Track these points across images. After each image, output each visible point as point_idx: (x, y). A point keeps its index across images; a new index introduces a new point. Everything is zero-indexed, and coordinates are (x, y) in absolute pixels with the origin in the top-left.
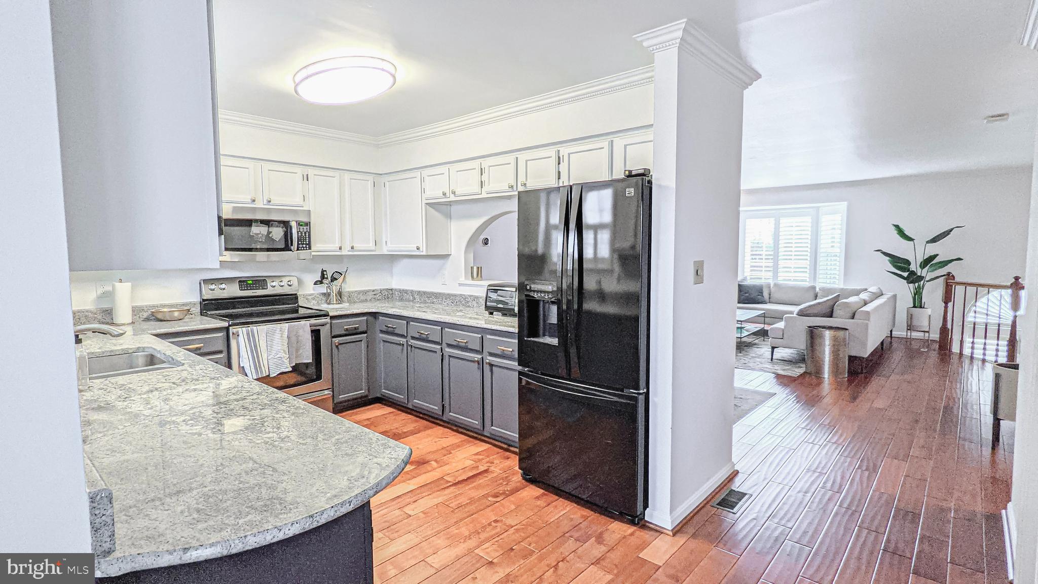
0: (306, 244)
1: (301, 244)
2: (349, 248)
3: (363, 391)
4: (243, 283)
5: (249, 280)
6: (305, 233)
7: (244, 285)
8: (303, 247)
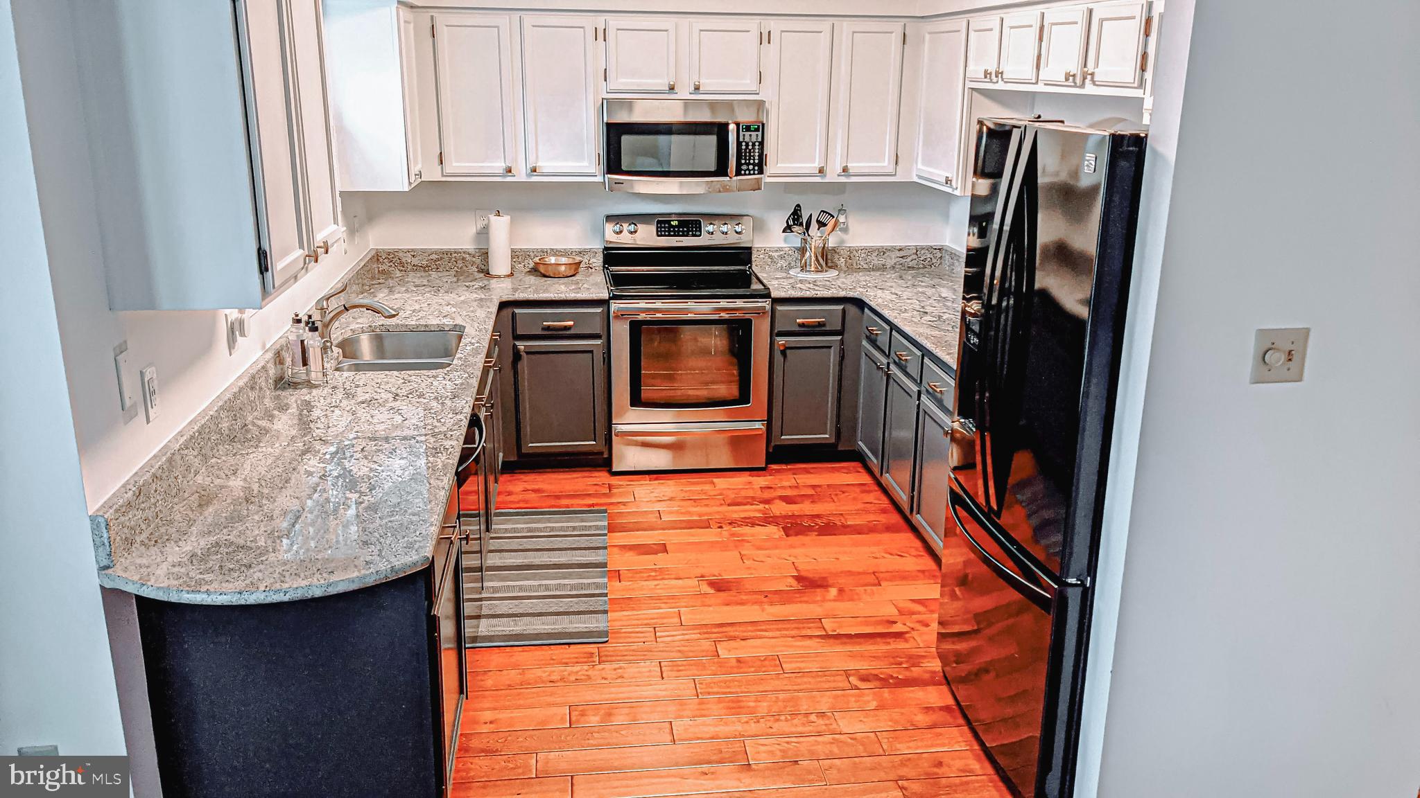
0: (754, 165)
1: (745, 163)
2: (839, 170)
3: (827, 436)
4: (664, 226)
5: (673, 221)
6: (754, 145)
7: (665, 227)
8: (748, 169)
